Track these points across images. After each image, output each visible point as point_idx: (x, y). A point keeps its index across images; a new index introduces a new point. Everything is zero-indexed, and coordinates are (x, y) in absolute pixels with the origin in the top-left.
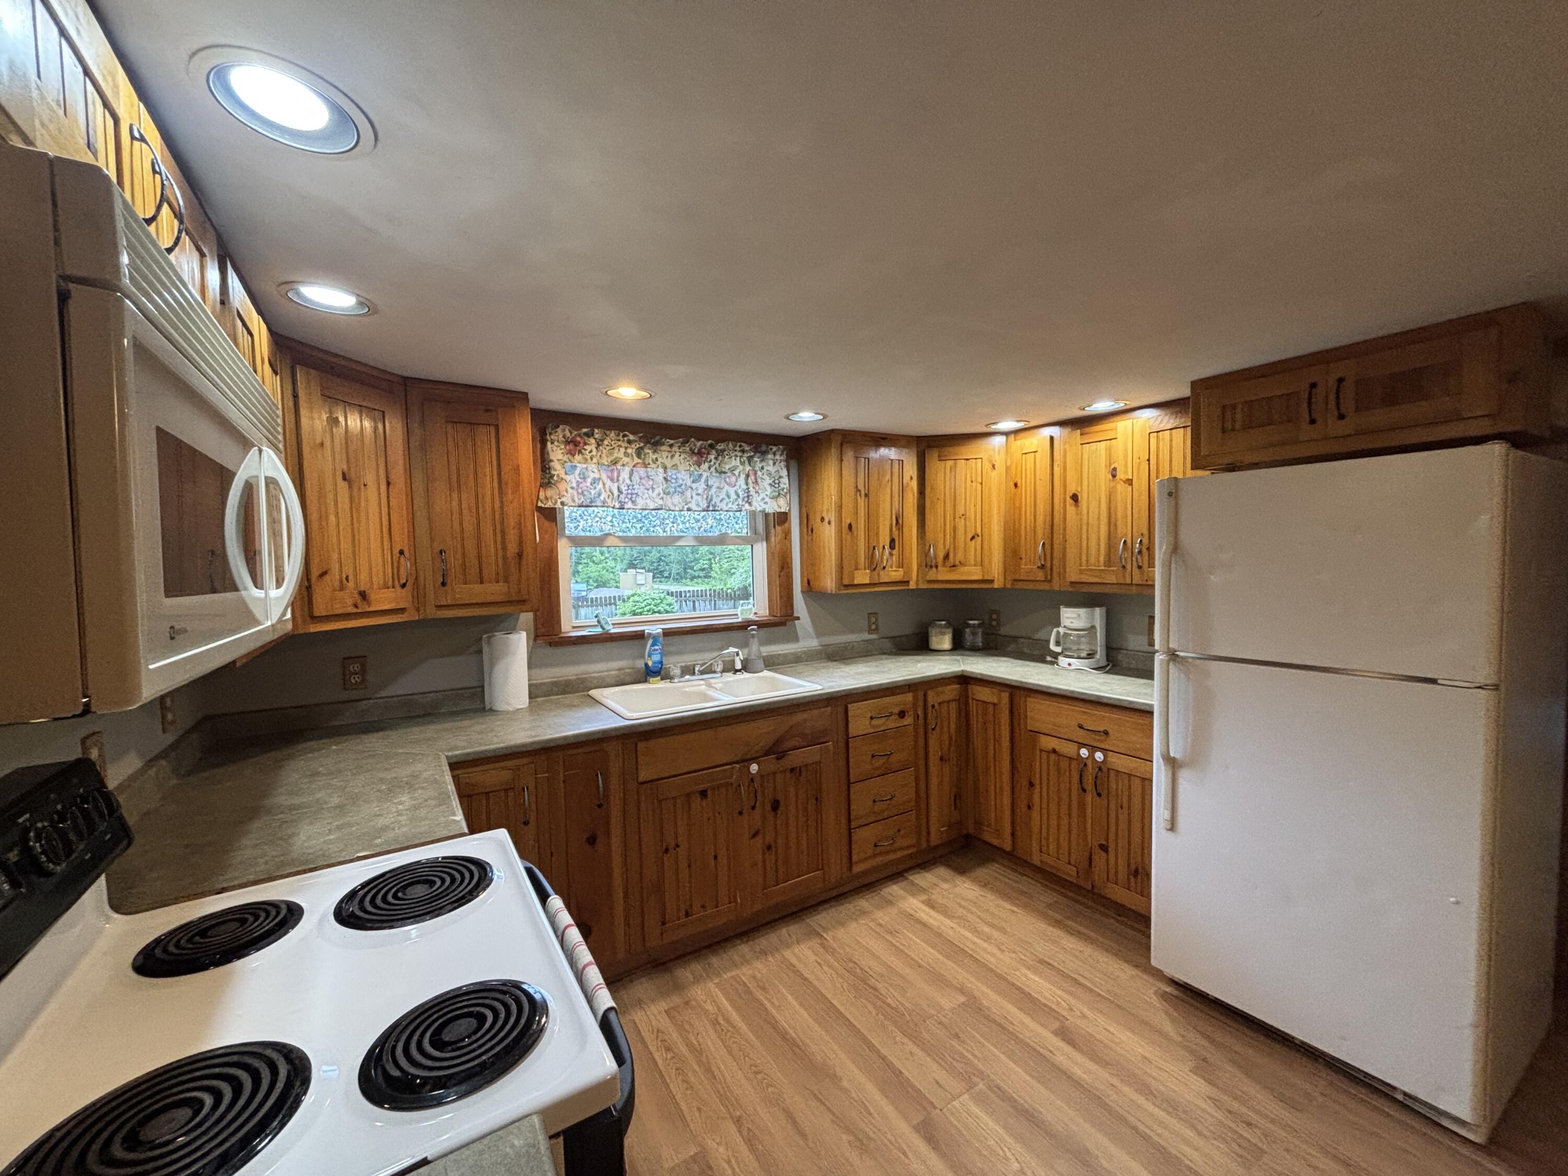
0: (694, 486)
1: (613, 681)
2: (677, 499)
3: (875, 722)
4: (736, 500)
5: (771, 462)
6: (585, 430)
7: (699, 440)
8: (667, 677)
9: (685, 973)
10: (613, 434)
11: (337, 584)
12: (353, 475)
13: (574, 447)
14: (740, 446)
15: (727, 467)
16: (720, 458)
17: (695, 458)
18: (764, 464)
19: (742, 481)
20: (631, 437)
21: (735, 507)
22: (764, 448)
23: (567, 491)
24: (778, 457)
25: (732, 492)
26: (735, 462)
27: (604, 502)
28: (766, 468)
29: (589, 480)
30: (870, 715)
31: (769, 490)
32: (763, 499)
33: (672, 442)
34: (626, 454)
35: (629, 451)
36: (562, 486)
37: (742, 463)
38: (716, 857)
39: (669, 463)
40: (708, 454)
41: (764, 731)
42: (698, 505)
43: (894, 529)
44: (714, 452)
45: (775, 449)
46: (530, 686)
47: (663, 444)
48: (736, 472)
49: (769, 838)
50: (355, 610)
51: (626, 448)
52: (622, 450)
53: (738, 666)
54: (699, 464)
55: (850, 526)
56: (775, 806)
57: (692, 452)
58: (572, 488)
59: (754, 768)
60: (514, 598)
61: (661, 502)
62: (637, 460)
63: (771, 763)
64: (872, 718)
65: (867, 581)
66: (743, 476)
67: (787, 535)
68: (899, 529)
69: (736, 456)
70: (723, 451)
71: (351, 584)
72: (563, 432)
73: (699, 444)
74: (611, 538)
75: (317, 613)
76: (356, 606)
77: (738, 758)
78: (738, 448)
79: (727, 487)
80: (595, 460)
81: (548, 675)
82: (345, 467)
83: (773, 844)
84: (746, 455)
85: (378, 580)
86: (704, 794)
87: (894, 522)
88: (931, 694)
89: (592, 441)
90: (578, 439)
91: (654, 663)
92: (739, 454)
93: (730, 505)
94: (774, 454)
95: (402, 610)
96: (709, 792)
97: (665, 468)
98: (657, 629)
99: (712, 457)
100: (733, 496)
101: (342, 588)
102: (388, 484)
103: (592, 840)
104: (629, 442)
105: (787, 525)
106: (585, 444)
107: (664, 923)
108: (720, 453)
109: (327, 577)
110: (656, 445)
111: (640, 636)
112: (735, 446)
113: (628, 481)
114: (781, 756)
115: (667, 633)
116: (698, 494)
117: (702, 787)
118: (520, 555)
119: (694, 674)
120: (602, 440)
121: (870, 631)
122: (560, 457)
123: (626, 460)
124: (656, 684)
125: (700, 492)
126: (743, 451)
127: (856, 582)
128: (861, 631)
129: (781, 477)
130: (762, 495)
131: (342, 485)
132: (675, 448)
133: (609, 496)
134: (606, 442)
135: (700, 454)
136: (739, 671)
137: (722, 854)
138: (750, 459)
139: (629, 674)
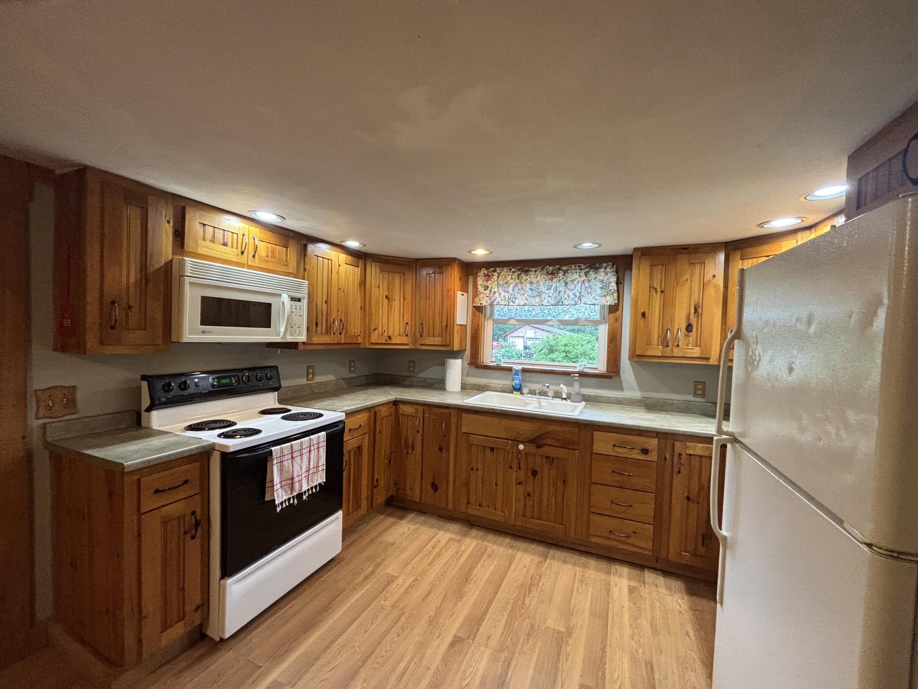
0: (547, 292)
1: (499, 389)
2: (537, 299)
3: (616, 449)
4: (574, 298)
5: (603, 274)
6: (492, 269)
7: (550, 266)
8: (522, 393)
9: (474, 532)
10: (505, 269)
11: (380, 333)
12: (390, 297)
13: (488, 277)
14: (579, 266)
15: (569, 279)
16: (566, 274)
17: (550, 277)
18: (597, 275)
19: (578, 287)
20: (513, 270)
21: (573, 303)
22: (597, 265)
23: (483, 298)
24: (608, 270)
25: (571, 294)
26: (576, 276)
27: (498, 302)
28: (598, 278)
29: (492, 293)
30: (612, 443)
31: (599, 291)
32: (594, 297)
33: (534, 269)
34: (512, 278)
35: (514, 277)
36: (481, 296)
37: (580, 276)
38: (496, 485)
39: (534, 280)
40: (558, 273)
41: (527, 428)
42: (548, 302)
43: (692, 317)
44: (561, 272)
45: (605, 265)
46: (462, 383)
47: (531, 271)
48: (575, 282)
49: (530, 490)
50: (385, 342)
51: (512, 275)
52: (510, 276)
53: (564, 396)
54: (552, 279)
55: (644, 315)
56: (534, 473)
57: (548, 273)
58: (487, 297)
59: (521, 447)
60: (444, 343)
61: (526, 301)
62: (517, 281)
63: (532, 449)
64: (614, 446)
65: (660, 355)
66: (580, 283)
67: (618, 321)
68: (698, 317)
69: (576, 272)
70: (567, 270)
71: (386, 334)
72: (484, 271)
73: (551, 268)
74: (512, 320)
75: (372, 342)
76: (386, 341)
77: (513, 438)
78: (577, 268)
79: (568, 292)
80: (496, 283)
81: (472, 380)
82: (387, 294)
83: (531, 494)
84: (583, 271)
85: (397, 333)
86: (492, 449)
87: (693, 311)
88: (678, 444)
89: (496, 274)
90: (490, 274)
91: (515, 384)
92: (578, 271)
93: (570, 302)
94: (605, 268)
95: (407, 344)
96: (495, 450)
97: (532, 283)
98: (519, 367)
99: (561, 275)
100: (572, 296)
101: (382, 335)
102: (404, 299)
103: (441, 449)
104: (513, 272)
105: (618, 313)
106: (493, 276)
107: (468, 503)
108: (565, 272)
109: (376, 331)
110: (527, 272)
111: (510, 369)
112: (576, 267)
113: (511, 292)
114: (539, 447)
115: (524, 371)
116: (549, 296)
117: (492, 446)
118: (447, 326)
119: (536, 395)
120: (500, 273)
121: (695, 394)
122: (481, 283)
123: (511, 281)
124: (516, 395)
125: (551, 295)
126: (581, 269)
127: (647, 354)
128: (689, 394)
129: (610, 282)
130: (594, 295)
131: (386, 300)
132: (537, 273)
133: (502, 300)
134: (502, 274)
135: (552, 273)
136: (565, 399)
137: (500, 483)
138: (586, 274)
139: (508, 388)
